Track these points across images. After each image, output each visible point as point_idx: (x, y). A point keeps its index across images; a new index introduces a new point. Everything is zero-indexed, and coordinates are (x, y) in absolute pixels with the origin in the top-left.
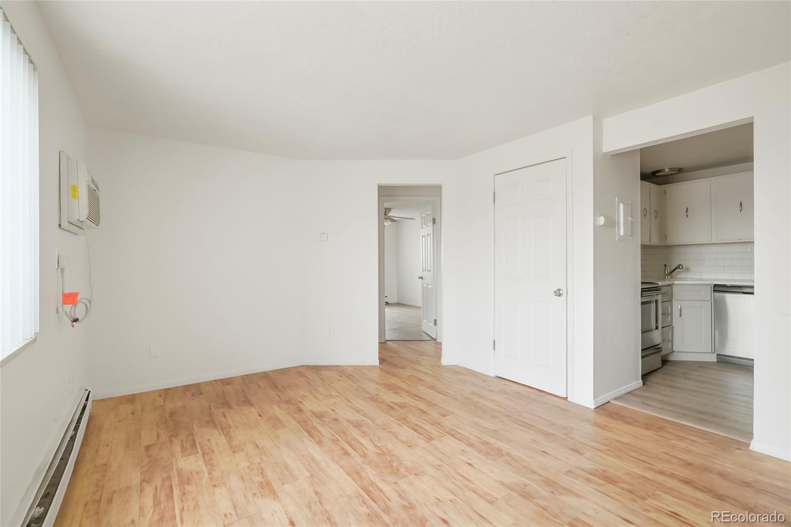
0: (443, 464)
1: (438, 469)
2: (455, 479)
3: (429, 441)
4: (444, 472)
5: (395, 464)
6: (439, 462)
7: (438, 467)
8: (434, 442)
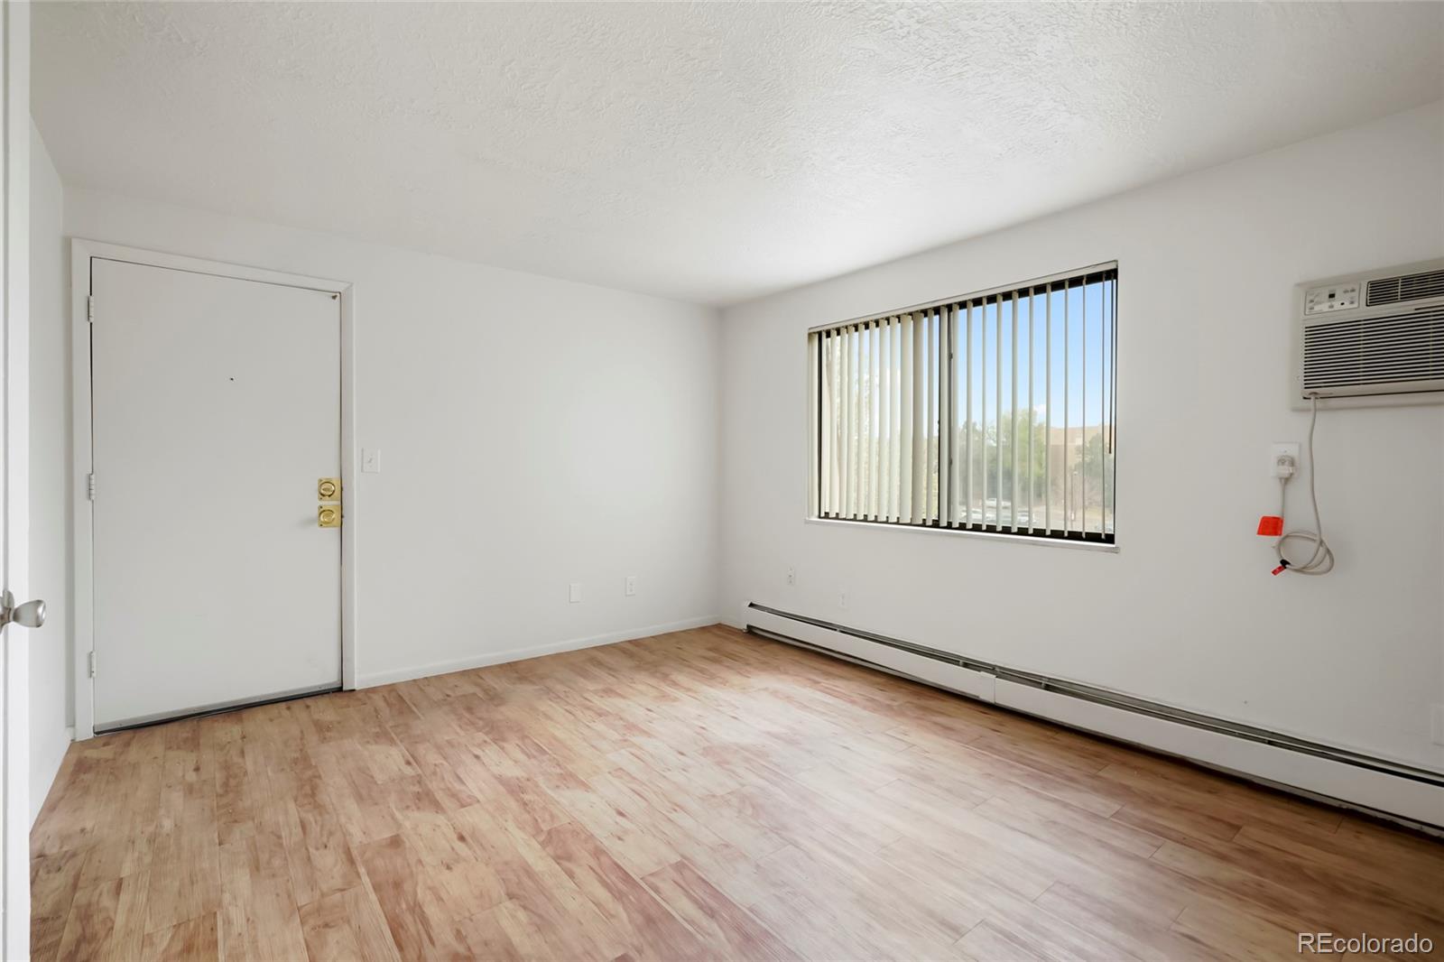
0: (667, 814)
1: (678, 806)
2: (655, 792)
3: (686, 862)
4: (669, 802)
5: (750, 811)
6: (673, 816)
7: (676, 808)
8: (675, 858)
